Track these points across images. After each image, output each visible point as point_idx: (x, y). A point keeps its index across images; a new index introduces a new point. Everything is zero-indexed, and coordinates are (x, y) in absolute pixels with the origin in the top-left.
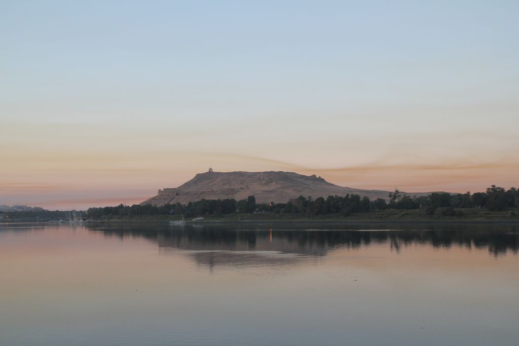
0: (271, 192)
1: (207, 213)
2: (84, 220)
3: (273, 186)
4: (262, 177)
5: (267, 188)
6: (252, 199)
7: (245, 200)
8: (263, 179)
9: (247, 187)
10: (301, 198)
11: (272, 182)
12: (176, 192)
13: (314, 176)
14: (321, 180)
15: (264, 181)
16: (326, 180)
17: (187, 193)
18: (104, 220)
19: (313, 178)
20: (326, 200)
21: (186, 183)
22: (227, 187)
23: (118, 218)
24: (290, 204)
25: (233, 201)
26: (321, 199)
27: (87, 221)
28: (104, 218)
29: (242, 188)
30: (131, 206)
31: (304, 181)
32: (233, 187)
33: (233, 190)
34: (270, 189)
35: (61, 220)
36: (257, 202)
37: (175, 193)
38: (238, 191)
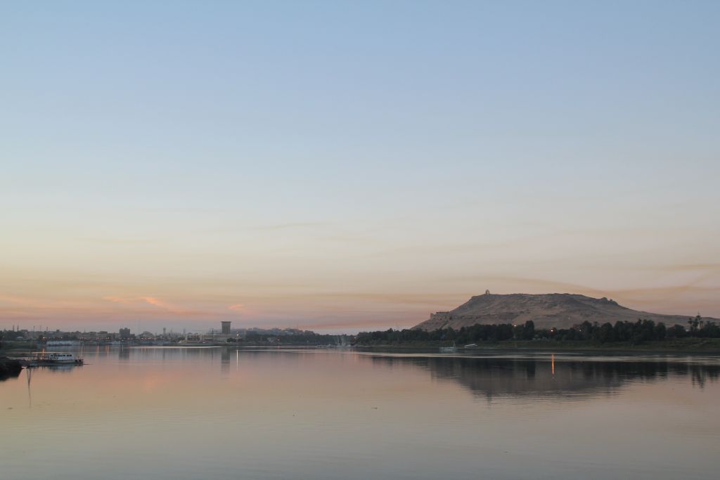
0: (555, 316)
1: (481, 339)
2: (352, 345)
3: (557, 310)
4: (544, 300)
5: (549, 312)
6: (530, 324)
7: (523, 325)
8: (546, 302)
9: (528, 310)
10: (586, 323)
11: (555, 305)
12: (450, 316)
13: (605, 299)
14: (613, 303)
15: (547, 305)
16: (619, 304)
17: (461, 317)
18: (373, 346)
19: (604, 301)
20: (613, 325)
21: (460, 307)
22: (505, 311)
23: (387, 344)
24: (573, 330)
25: (510, 326)
26: (608, 325)
27: (355, 345)
28: (373, 344)
29: (522, 312)
30: (400, 331)
31: (593, 305)
32: (512, 311)
33: (512, 313)
34: (554, 314)
35: (329, 345)
36: (537, 327)
37: (448, 317)
38: (517, 316)
